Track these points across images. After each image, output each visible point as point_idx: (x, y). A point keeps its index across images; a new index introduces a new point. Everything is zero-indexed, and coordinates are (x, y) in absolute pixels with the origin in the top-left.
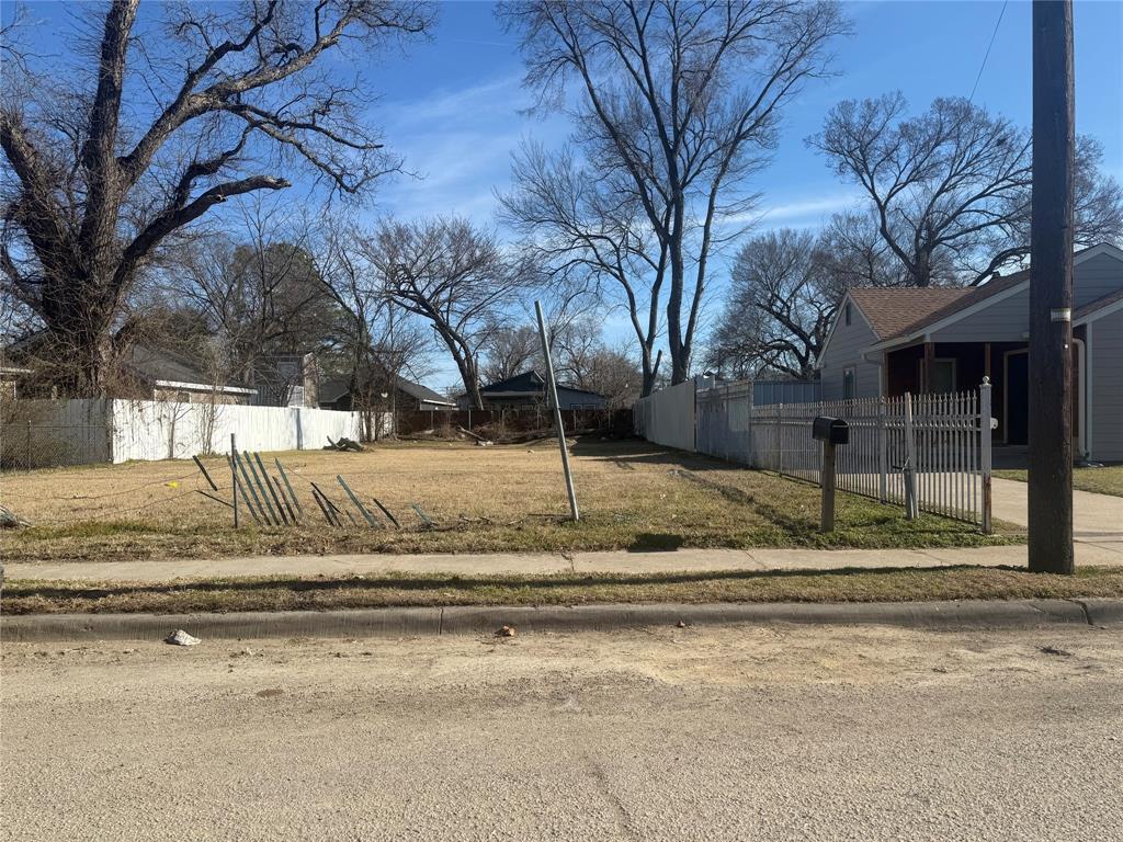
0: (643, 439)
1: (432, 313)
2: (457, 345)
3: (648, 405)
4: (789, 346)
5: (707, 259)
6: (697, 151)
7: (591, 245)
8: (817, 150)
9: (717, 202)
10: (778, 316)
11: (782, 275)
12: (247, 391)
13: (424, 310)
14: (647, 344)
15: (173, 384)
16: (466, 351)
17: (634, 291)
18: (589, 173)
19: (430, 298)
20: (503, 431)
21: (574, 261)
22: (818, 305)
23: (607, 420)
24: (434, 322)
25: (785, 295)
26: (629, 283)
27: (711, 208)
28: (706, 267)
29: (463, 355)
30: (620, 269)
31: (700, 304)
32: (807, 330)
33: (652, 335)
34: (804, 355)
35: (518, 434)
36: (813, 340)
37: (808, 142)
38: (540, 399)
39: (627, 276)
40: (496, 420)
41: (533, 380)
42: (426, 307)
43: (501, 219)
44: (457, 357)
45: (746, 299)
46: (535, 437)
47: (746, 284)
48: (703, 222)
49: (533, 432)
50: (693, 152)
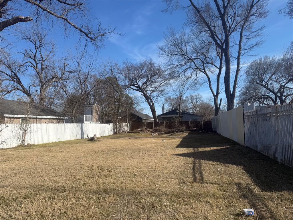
0: (215, 132)
1: (142, 91)
2: (150, 101)
3: (217, 119)
4: (269, 97)
5: (241, 57)
6: (233, 23)
7: (193, 62)
8: (285, 14)
9: (243, 34)
10: (265, 87)
11: (265, 72)
12: (62, 118)
13: (140, 90)
14: (216, 97)
15: (16, 116)
16: (152, 102)
17: (210, 77)
18: (192, 36)
19: (142, 86)
20: (163, 129)
21: (187, 68)
22: (279, 82)
23: (202, 125)
24: (143, 94)
25: (266, 80)
26: (208, 74)
27: (241, 36)
28: (241, 60)
29: (151, 104)
30: (204, 69)
31: (239, 76)
32: (276, 91)
33: (218, 93)
34: (275, 100)
35: (168, 130)
36: (279, 94)
37: (280, 12)
38: (176, 117)
39: (207, 72)
40: (161, 125)
41: (177, 111)
42: (141, 89)
43: (160, 55)
44: (149, 105)
45: (252, 82)
46: (173, 132)
47: (252, 77)
48: (238, 42)
49: (174, 129)
50: (231, 24)
